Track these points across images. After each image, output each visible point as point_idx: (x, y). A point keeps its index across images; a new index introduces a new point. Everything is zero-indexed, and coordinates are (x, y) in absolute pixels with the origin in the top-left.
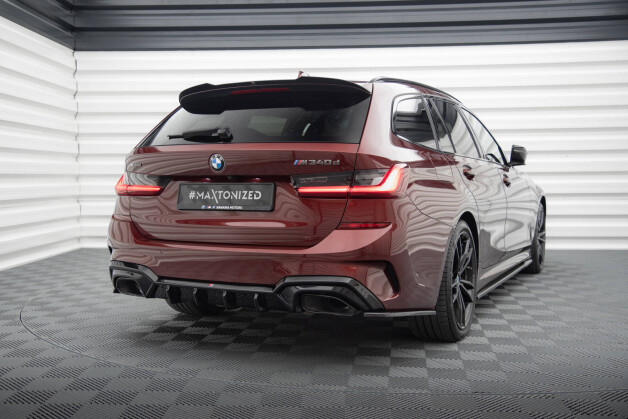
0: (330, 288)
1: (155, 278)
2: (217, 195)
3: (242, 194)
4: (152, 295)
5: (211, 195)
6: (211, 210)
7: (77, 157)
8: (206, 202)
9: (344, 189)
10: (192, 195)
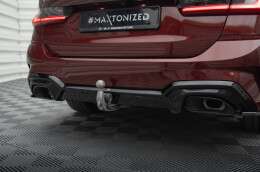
0: (216, 91)
1: (62, 85)
2: (112, 19)
3: (133, 17)
4: (59, 99)
5: (107, 19)
6: (107, 31)
7: (19, 31)
8: (102, 25)
9: (225, 7)
10: (91, 20)
